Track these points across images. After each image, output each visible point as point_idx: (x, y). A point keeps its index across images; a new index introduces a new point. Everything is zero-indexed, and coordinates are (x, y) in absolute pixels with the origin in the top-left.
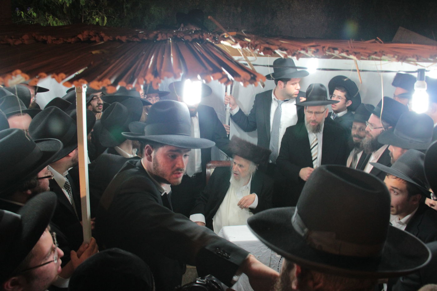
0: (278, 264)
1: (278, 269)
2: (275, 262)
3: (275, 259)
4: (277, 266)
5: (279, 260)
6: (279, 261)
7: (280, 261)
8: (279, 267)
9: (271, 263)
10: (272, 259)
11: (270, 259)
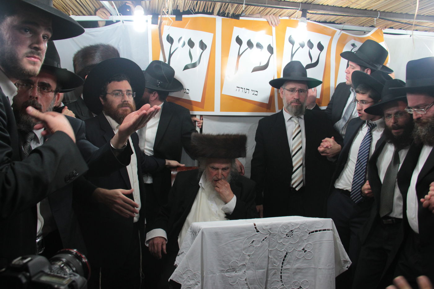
0: (281, 268)
1: (281, 276)
2: (275, 265)
3: (275, 260)
4: (280, 273)
5: (283, 260)
6: (281, 263)
7: (283, 263)
8: (282, 274)
9: (270, 268)
10: (270, 260)
11: (267, 259)
